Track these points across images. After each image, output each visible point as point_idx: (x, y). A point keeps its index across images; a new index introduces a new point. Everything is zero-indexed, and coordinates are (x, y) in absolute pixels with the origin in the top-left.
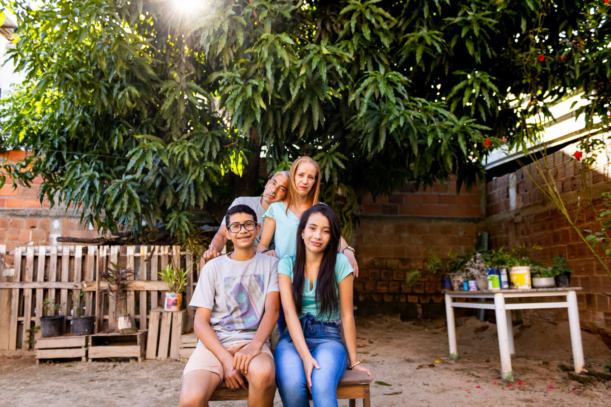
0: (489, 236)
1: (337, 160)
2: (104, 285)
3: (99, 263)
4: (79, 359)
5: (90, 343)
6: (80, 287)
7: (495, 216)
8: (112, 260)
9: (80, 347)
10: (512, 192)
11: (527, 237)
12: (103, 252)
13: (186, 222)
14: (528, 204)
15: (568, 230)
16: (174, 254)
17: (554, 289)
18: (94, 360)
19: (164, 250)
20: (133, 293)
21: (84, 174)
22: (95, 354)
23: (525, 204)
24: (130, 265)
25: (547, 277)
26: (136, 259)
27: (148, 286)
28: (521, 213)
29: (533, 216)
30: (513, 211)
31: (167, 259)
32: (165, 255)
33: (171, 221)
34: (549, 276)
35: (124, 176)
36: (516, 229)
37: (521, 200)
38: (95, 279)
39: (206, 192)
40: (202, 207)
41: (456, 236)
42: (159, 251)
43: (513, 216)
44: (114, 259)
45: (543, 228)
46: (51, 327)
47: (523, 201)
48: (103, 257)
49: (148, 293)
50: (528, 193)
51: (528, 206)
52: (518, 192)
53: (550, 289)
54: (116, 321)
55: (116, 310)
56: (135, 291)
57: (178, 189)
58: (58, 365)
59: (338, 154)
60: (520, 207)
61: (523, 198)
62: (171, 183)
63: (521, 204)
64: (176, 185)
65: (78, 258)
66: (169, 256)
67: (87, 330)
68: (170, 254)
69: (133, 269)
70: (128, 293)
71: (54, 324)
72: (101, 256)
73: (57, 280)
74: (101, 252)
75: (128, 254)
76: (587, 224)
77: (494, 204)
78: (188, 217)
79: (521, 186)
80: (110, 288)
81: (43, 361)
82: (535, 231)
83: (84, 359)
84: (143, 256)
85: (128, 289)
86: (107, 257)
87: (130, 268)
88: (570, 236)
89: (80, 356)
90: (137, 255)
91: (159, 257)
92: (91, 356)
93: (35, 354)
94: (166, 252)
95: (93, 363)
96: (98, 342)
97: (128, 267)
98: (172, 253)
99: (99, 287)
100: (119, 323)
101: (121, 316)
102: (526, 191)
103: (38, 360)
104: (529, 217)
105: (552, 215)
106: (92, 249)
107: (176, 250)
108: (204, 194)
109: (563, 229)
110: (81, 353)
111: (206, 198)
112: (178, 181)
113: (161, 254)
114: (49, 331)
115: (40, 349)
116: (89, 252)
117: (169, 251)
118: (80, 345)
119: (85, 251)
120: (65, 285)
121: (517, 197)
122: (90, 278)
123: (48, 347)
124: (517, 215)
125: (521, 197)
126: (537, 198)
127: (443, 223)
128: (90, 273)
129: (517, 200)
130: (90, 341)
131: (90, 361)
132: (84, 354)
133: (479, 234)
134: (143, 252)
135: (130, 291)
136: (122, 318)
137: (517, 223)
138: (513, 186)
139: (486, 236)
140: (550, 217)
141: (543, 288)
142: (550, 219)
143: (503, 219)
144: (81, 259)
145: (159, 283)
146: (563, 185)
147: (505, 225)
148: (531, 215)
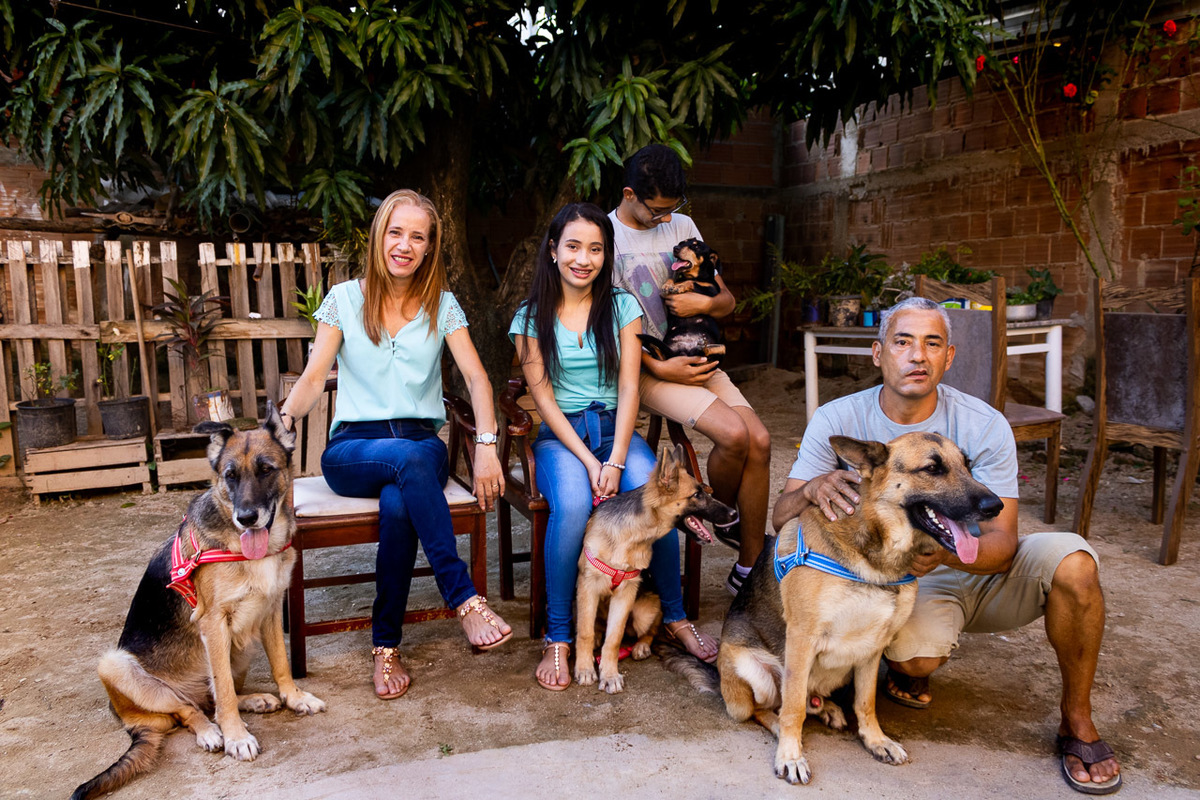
0: (786, 221)
1: (720, 79)
2: (159, 330)
3: (137, 282)
4: (138, 488)
5: (158, 455)
6: (95, 335)
7: (801, 186)
8: (165, 274)
9: (136, 464)
10: (849, 145)
11: (876, 226)
12: (142, 256)
13: (355, 194)
14: (884, 168)
15: (966, 218)
16: (308, 261)
17: (1036, 323)
18: (170, 487)
19: (285, 252)
20: (221, 346)
21: (97, 70)
22: (173, 475)
23: (874, 167)
24: (210, 284)
25: (1024, 304)
26: (223, 273)
27: (256, 331)
28: (867, 184)
29: (892, 190)
30: (846, 179)
31: (293, 272)
32: (287, 264)
33: (318, 191)
34: (1027, 302)
35: (214, 84)
36: (850, 211)
37: (869, 159)
38: (130, 316)
39: (411, 132)
40: (396, 164)
41: (730, 221)
42: (274, 254)
43: (848, 190)
44: (170, 272)
45: (912, 212)
46: (53, 425)
47: (871, 162)
48: (143, 267)
49: (257, 344)
50: (883, 147)
51: (882, 172)
52: (861, 144)
53: (1031, 323)
54: (206, 406)
55: (186, 382)
56: (227, 341)
57: (344, 121)
58: (90, 504)
59: (720, 65)
60: (866, 172)
61: (871, 158)
62: (322, 105)
63: (867, 168)
64: (335, 111)
65: (82, 270)
66: (297, 265)
67: (139, 428)
68: (299, 261)
69: (217, 294)
70: (211, 346)
71: (60, 419)
72: (139, 265)
73: (33, 321)
74: (137, 257)
75: (202, 261)
76: (1009, 208)
77: (804, 164)
78: (359, 183)
79: (868, 134)
80: (177, 335)
81: (47, 498)
82: (893, 216)
83: (147, 487)
84: (238, 266)
85: (211, 337)
86: (153, 266)
87: (210, 292)
88: (970, 228)
89: (139, 482)
90: (223, 262)
91: (276, 268)
92: (164, 480)
93: (29, 484)
94: (291, 256)
95: (171, 494)
96: (173, 450)
97: (205, 289)
98: (304, 260)
99: (143, 334)
100: (212, 409)
101: (215, 395)
102: (881, 144)
103: (37, 498)
104: (883, 192)
105: (933, 191)
106: (113, 249)
107: (312, 251)
108: (405, 135)
109: (956, 214)
110: (142, 475)
111: (410, 145)
112: (339, 100)
113: (281, 259)
114: (49, 434)
115: (37, 474)
116: (108, 257)
117: (296, 255)
118: (135, 460)
119: (97, 253)
120: (55, 332)
121: (858, 154)
122: (116, 315)
123: (58, 469)
124: (853, 186)
125: (868, 155)
126: (905, 157)
127: (712, 197)
128: (116, 304)
129: (858, 160)
130: (159, 449)
131: (162, 490)
132: (147, 477)
133: (771, 219)
134: (238, 257)
135: (215, 341)
136: (218, 399)
137: (857, 201)
138: (852, 133)
139: (781, 221)
140: (930, 193)
141: (1020, 321)
142: (930, 197)
143: (823, 193)
144: (89, 271)
145: (278, 323)
146: (964, 137)
147: (825, 204)
148: (888, 188)
